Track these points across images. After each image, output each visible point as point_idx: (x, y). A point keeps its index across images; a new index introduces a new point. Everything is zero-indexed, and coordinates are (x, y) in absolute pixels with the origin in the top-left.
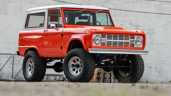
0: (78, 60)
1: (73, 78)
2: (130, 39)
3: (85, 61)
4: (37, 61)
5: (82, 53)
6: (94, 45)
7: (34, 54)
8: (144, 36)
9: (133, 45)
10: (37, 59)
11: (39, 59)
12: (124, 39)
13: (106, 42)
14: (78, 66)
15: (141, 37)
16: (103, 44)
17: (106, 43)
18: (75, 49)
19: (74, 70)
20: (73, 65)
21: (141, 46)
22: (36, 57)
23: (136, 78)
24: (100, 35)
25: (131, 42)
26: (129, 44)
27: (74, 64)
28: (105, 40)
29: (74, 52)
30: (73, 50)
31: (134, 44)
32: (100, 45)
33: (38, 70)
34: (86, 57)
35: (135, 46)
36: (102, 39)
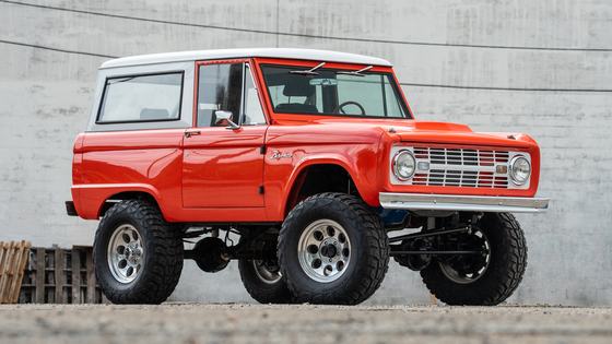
0: (331, 231)
1: (318, 289)
2: (496, 164)
3: (362, 236)
4: (155, 234)
5: (351, 207)
6: (393, 181)
7: (145, 213)
8: (534, 152)
9: (502, 182)
10: (156, 228)
11: (161, 229)
12: (479, 161)
13: (429, 173)
14: (330, 251)
15: (527, 156)
16: (419, 178)
17: (426, 175)
18: (323, 195)
19: (317, 264)
20: (313, 249)
21: (527, 186)
22: (151, 222)
23: (503, 288)
24: (411, 149)
25: (498, 171)
26: (494, 180)
27: (318, 243)
28: (426, 165)
29: (320, 204)
30: (315, 197)
31: (506, 178)
32: (410, 182)
33: (161, 265)
34: (365, 221)
35: (510, 186)
36: (418, 160)
